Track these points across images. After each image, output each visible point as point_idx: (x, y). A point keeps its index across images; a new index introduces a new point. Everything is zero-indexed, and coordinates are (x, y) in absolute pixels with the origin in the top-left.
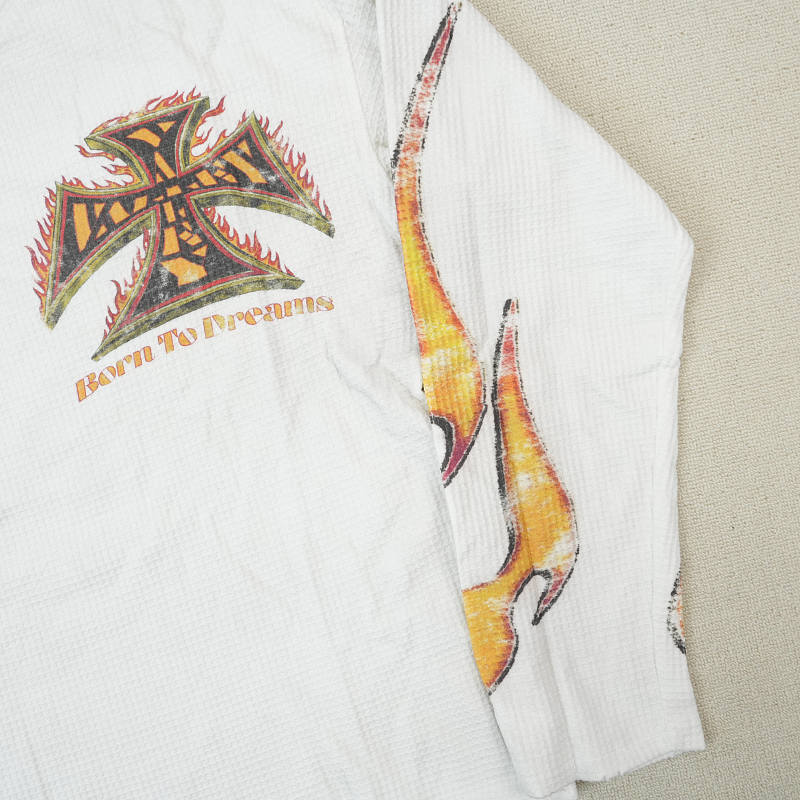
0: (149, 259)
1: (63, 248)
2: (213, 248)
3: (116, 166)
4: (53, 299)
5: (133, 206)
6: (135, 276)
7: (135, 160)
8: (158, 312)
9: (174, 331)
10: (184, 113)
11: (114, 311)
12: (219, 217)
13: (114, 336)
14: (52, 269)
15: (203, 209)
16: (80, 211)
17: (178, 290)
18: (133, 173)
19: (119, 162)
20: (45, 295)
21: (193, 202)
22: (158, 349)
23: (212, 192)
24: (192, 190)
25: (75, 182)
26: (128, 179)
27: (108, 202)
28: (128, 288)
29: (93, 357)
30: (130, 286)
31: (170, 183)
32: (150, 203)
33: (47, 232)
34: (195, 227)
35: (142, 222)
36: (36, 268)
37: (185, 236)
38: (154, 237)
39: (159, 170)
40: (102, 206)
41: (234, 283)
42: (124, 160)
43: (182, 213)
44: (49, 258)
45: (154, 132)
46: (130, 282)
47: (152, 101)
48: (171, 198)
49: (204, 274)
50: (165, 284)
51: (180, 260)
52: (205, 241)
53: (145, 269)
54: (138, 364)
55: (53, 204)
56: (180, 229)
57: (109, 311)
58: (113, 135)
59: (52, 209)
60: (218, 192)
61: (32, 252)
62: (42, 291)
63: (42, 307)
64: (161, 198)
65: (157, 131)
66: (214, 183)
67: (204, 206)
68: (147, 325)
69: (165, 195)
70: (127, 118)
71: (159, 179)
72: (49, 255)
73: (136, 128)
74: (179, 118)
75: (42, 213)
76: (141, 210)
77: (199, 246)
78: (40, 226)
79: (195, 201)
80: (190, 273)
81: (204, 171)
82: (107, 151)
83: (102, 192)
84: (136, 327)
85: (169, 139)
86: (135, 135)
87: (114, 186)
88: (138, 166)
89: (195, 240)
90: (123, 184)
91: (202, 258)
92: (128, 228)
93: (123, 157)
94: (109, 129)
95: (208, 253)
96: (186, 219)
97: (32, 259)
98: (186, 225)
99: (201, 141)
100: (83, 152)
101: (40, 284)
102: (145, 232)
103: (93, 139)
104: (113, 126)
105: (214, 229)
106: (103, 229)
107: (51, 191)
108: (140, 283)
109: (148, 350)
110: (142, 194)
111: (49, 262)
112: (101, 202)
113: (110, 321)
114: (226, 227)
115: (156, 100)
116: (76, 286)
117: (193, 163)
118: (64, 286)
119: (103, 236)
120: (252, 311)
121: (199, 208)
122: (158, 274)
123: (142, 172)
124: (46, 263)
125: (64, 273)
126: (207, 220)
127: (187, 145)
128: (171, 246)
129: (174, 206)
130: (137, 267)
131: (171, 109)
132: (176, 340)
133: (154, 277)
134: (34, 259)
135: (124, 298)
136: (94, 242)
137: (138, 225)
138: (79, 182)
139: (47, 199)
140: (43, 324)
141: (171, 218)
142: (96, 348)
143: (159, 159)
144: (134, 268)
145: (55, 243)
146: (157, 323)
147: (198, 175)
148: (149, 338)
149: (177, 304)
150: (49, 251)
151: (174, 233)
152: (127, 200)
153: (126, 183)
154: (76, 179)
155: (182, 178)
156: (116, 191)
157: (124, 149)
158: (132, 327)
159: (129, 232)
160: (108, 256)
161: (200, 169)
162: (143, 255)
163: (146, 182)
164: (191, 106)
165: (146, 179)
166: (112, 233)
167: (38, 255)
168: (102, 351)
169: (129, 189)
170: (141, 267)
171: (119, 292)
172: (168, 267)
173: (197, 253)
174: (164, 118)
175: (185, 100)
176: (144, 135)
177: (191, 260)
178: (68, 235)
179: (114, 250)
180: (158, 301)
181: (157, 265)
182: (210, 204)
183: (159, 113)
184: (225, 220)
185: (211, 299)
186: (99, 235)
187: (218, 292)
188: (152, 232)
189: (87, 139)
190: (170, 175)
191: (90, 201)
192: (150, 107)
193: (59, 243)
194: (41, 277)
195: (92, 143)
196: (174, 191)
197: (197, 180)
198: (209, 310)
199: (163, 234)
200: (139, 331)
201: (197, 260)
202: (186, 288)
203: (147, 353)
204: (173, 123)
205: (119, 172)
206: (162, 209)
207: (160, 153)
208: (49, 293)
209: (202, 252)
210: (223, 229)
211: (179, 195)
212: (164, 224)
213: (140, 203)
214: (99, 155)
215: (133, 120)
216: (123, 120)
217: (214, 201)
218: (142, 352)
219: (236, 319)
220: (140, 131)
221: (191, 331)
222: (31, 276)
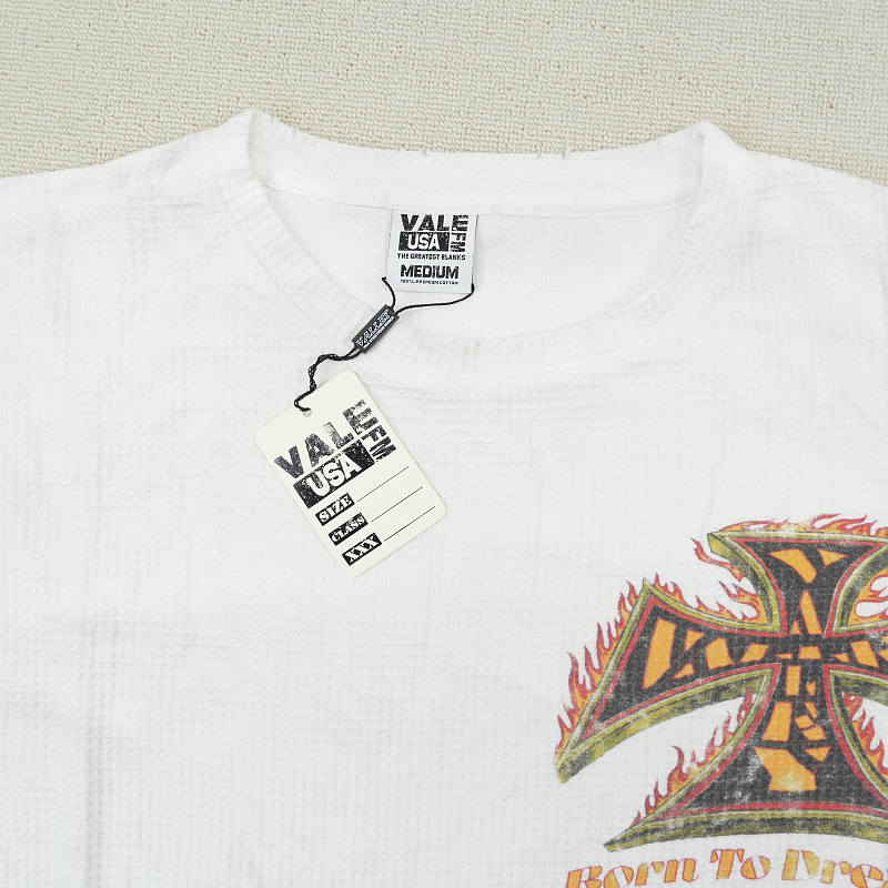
0: (740, 734)
1: (621, 676)
2: (838, 754)
3: (740, 590)
4: (580, 741)
5: (742, 653)
6: (710, 752)
7: (771, 592)
8: (724, 816)
9: (740, 851)
10: (864, 549)
11: (663, 791)
12: (864, 716)
13: (649, 826)
14: (594, 697)
15: (843, 694)
16: (664, 632)
17: (764, 796)
18: (762, 609)
19: (747, 584)
20: (571, 731)
21: (832, 679)
22: (706, 869)
23: (866, 677)
24: (838, 661)
25: (671, 589)
26: (750, 612)
27: (710, 634)
28: (695, 766)
29: (607, 845)
30: (699, 764)
31: (807, 639)
32: (769, 658)
33: (606, 645)
34: (823, 716)
35: (749, 680)
36: (572, 689)
37: (803, 722)
38: (758, 708)
39: (800, 617)
40: (698, 636)
41: (853, 816)
42: (755, 585)
43: (811, 688)
44: (597, 682)
45: (810, 559)
46: (701, 758)
47: (824, 517)
48: (803, 662)
49: (812, 787)
50: (751, 780)
51: (783, 754)
52: (830, 740)
53: (730, 748)
54: (670, 879)
55: (629, 607)
56: (799, 710)
57: (656, 790)
58: (751, 543)
59: (625, 615)
60: (874, 679)
61: (575, 664)
62: (568, 723)
63: (560, 745)
64: (789, 656)
65: (815, 560)
66: (875, 664)
67: (846, 690)
68: (703, 828)
69: (796, 654)
70: (778, 526)
71: (795, 630)
72: (598, 678)
73: (787, 545)
74: (854, 553)
75: (610, 615)
76: (752, 663)
77: (818, 744)
78: (600, 632)
79: (837, 680)
80: (791, 777)
81: (866, 643)
82: (736, 563)
83: (705, 616)
84: (687, 825)
85: (828, 578)
86: (781, 555)
87: (726, 615)
88: (773, 602)
89: (816, 734)
90: (740, 617)
91: (816, 762)
92: (723, 681)
93: (755, 580)
94: (746, 533)
95: (829, 758)
96: (813, 699)
97: (571, 675)
98: (810, 707)
99: (875, 597)
100: (699, 551)
101: (570, 713)
102: (748, 697)
103: (721, 539)
104: (756, 532)
105: (851, 728)
106: (688, 670)
107: (632, 589)
108: (714, 765)
109: (690, 864)
110: (763, 641)
111: (594, 688)
112: (699, 630)
113: (652, 803)
114: (869, 732)
115: (830, 516)
116: (619, 735)
117: (853, 625)
118: (604, 729)
119: (685, 679)
120: (866, 870)
121: (837, 691)
122: (745, 763)
123: (776, 612)
124: (589, 686)
125: (608, 711)
126: (844, 712)
127: (852, 595)
128: (779, 728)
129: (803, 673)
130: (718, 742)
131: (848, 537)
132: (737, 865)
133: (737, 764)
134: (574, 676)
135: (683, 777)
136: (668, 682)
137: (741, 682)
138: (677, 590)
139: (622, 598)
140: (553, 771)
141: (793, 688)
142: (617, 833)
143: (807, 603)
144: (713, 740)
145: (612, 663)
146: (717, 831)
147: (854, 646)
148: (698, 848)
149: (757, 815)
150: (599, 671)
151: (790, 711)
152: (738, 641)
153: (745, 617)
154: (675, 585)
155: (829, 639)
156: (726, 624)
157: (761, 570)
158: (680, 822)
159: (725, 688)
160: (682, 710)
161: (861, 636)
162: (733, 726)
163: (775, 626)
164: (878, 545)
165: (776, 622)
166: (700, 680)
167: (582, 671)
168: (624, 840)
169: (747, 626)
170: (724, 744)
171: (679, 766)
172: (763, 757)
173: (813, 753)
174: (832, 546)
175: (873, 532)
176: (796, 560)
177: (799, 760)
178: (635, 659)
179: (694, 704)
180: (732, 800)
181: (747, 749)
182: (856, 690)
183: (826, 536)
184: (871, 723)
185: (810, 826)
186: (679, 675)
187: (825, 821)
188: (757, 699)
189: (711, 535)
190: (814, 628)
191: (683, 624)
192: (818, 524)
193: (618, 666)
194: (574, 702)
195: (717, 545)
196: (810, 653)
197: (849, 651)
198: (800, 840)
199: (772, 708)
200: (687, 832)
201: (809, 763)
202: (778, 797)
203: (689, 869)
204: (842, 556)
205: (741, 599)
206: (784, 674)
207: (811, 594)
208: (578, 730)
209: (820, 754)
210: (864, 734)
211: (815, 662)
212: (779, 695)
213: (756, 652)
214: (721, 564)
215: (787, 533)
216: (772, 527)
217: (865, 689)
218: (681, 865)
219: (838, 868)
220: (791, 552)
221: (765, 861)
222: (562, 696)
